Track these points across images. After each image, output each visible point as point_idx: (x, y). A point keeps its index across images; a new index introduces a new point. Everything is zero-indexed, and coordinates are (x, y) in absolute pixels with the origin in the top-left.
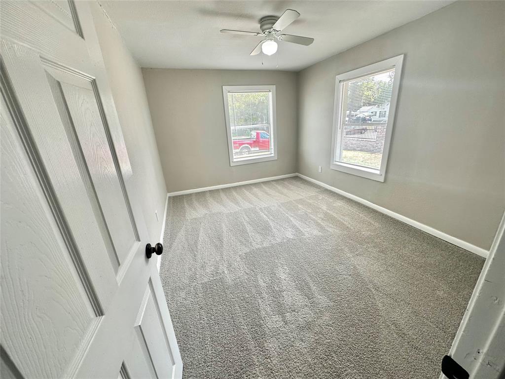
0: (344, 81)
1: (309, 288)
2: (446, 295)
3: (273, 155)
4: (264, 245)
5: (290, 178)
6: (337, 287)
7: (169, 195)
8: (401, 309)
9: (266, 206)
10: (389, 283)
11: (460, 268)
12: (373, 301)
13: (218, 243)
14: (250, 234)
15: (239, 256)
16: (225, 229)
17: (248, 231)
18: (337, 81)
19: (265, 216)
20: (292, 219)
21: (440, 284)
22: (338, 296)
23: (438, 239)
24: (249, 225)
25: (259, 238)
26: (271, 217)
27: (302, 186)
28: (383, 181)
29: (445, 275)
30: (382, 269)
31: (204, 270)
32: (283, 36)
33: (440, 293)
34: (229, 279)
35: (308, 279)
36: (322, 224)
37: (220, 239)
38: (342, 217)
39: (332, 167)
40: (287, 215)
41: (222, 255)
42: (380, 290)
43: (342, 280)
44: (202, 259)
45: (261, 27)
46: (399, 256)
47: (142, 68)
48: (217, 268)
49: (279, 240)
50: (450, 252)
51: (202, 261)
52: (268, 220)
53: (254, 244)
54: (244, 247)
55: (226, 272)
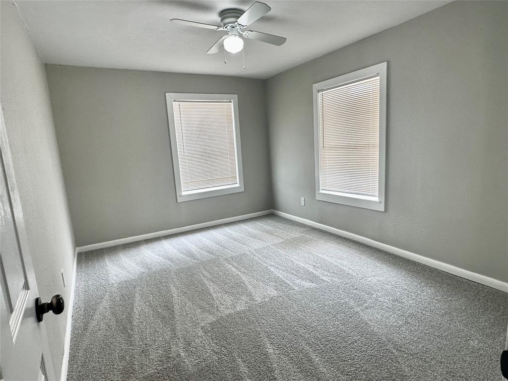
0: (322, 90)
1: (310, 360)
2: (481, 345)
3: (238, 185)
4: (238, 308)
5: (263, 216)
6: (348, 354)
7: (79, 249)
8: (434, 371)
9: (234, 255)
10: (413, 339)
11: (490, 309)
12: (397, 365)
13: (166, 314)
14: (214, 295)
15: (202, 329)
16: (174, 292)
17: (212, 291)
18: (315, 91)
19: (233, 269)
20: (272, 269)
21: (472, 332)
22: (351, 365)
23: (457, 278)
24: (211, 284)
25: (228, 300)
26: (243, 270)
27: (281, 225)
28: (383, 211)
29: (475, 320)
30: (401, 323)
31: (147, 356)
32: (249, 32)
33: (474, 343)
34: (189, 363)
35: (307, 348)
36: (315, 272)
37: (169, 307)
38: (338, 261)
39: (318, 198)
40: (264, 264)
41: (173, 330)
42: (404, 349)
43: (353, 343)
44: (142, 340)
45: (222, 20)
46: (417, 303)
47: (46, 64)
48: (168, 350)
49: (259, 300)
50: (474, 292)
51: (141, 343)
52: (239, 273)
53: (222, 308)
54: (207, 314)
55: (183, 354)
